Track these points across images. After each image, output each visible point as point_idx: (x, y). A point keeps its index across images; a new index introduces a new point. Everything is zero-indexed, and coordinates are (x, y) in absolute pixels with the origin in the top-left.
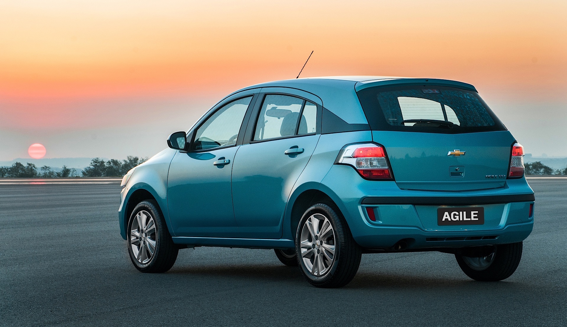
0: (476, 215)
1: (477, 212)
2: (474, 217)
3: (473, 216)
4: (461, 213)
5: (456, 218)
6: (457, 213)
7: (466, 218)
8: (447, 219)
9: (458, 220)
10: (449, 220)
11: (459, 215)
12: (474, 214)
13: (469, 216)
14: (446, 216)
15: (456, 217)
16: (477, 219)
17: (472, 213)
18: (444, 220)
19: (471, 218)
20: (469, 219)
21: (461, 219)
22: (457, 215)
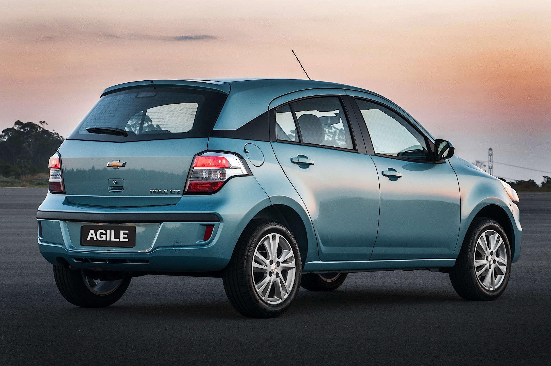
0: (126, 236)
1: (127, 232)
2: (124, 238)
3: (122, 236)
4: (108, 231)
5: (102, 237)
6: (104, 232)
7: (114, 238)
8: (92, 239)
9: (105, 240)
10: (95, 239)
11: (106, 234)
12: (124, 234)
13: (117, 236)
14: (92, 235)
16: (127, 240)
17: (122, 232)
18: (89, 239)
19: (120, 239)
20: (118, 240)
21: (108, 239)
22: (104, 234)
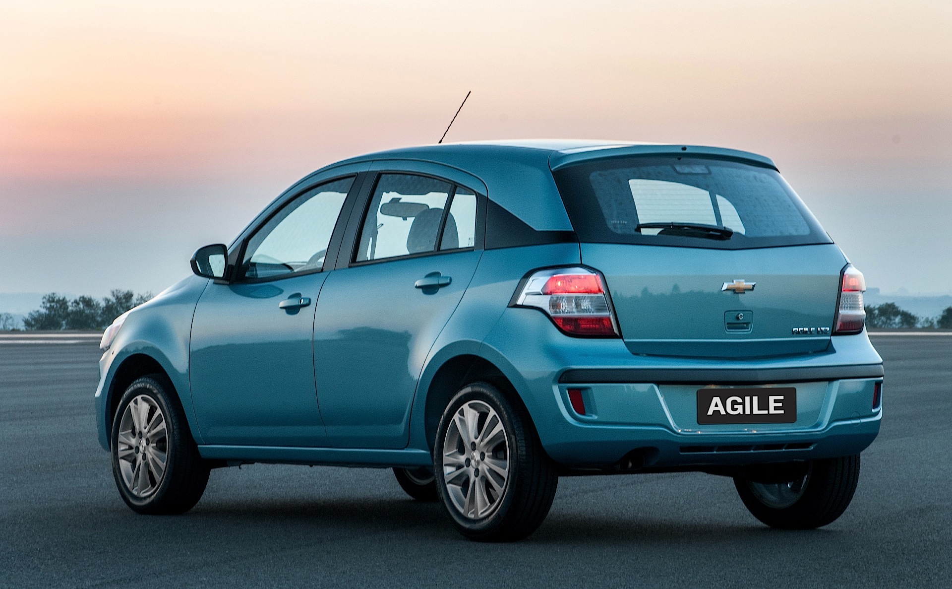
0: (780, 405)
1: (782, 397)
2: (776, 408)
3: (772, 404)
4: (747, 399)
5: (736, 409)
6: (739, 400)
7: (758, 410)
8: (717, 412)
9: (742, 413)
10: (723, 412)
11: (743, 404)
12: (776, 401)
14: (716, 405)
15: (736, 406)
16: (782, 412)
17: (771, 399)
18: (710, 413)
19: (768, 410)
20: (766, 412)
21: (748, 412)
22: (740, 404)
